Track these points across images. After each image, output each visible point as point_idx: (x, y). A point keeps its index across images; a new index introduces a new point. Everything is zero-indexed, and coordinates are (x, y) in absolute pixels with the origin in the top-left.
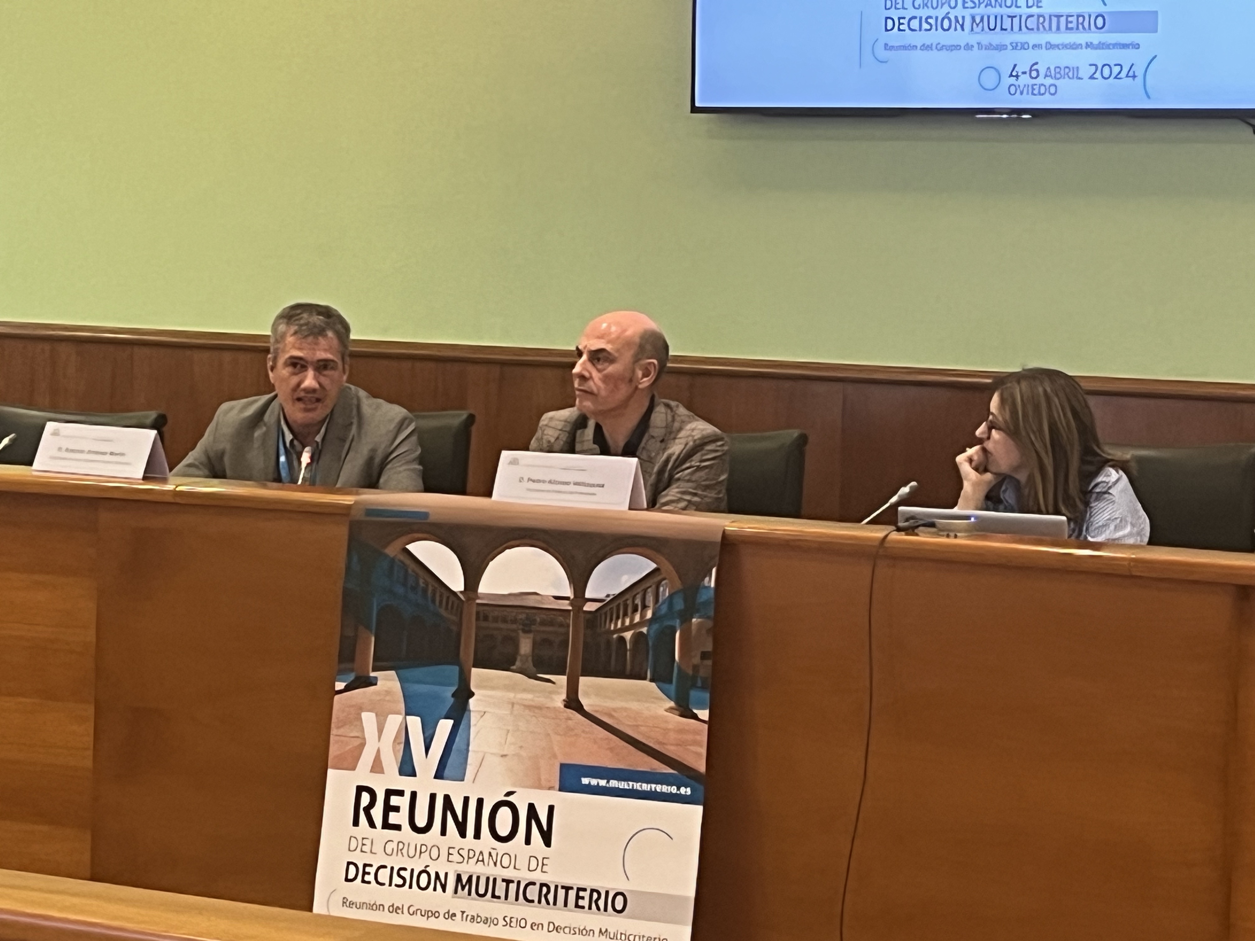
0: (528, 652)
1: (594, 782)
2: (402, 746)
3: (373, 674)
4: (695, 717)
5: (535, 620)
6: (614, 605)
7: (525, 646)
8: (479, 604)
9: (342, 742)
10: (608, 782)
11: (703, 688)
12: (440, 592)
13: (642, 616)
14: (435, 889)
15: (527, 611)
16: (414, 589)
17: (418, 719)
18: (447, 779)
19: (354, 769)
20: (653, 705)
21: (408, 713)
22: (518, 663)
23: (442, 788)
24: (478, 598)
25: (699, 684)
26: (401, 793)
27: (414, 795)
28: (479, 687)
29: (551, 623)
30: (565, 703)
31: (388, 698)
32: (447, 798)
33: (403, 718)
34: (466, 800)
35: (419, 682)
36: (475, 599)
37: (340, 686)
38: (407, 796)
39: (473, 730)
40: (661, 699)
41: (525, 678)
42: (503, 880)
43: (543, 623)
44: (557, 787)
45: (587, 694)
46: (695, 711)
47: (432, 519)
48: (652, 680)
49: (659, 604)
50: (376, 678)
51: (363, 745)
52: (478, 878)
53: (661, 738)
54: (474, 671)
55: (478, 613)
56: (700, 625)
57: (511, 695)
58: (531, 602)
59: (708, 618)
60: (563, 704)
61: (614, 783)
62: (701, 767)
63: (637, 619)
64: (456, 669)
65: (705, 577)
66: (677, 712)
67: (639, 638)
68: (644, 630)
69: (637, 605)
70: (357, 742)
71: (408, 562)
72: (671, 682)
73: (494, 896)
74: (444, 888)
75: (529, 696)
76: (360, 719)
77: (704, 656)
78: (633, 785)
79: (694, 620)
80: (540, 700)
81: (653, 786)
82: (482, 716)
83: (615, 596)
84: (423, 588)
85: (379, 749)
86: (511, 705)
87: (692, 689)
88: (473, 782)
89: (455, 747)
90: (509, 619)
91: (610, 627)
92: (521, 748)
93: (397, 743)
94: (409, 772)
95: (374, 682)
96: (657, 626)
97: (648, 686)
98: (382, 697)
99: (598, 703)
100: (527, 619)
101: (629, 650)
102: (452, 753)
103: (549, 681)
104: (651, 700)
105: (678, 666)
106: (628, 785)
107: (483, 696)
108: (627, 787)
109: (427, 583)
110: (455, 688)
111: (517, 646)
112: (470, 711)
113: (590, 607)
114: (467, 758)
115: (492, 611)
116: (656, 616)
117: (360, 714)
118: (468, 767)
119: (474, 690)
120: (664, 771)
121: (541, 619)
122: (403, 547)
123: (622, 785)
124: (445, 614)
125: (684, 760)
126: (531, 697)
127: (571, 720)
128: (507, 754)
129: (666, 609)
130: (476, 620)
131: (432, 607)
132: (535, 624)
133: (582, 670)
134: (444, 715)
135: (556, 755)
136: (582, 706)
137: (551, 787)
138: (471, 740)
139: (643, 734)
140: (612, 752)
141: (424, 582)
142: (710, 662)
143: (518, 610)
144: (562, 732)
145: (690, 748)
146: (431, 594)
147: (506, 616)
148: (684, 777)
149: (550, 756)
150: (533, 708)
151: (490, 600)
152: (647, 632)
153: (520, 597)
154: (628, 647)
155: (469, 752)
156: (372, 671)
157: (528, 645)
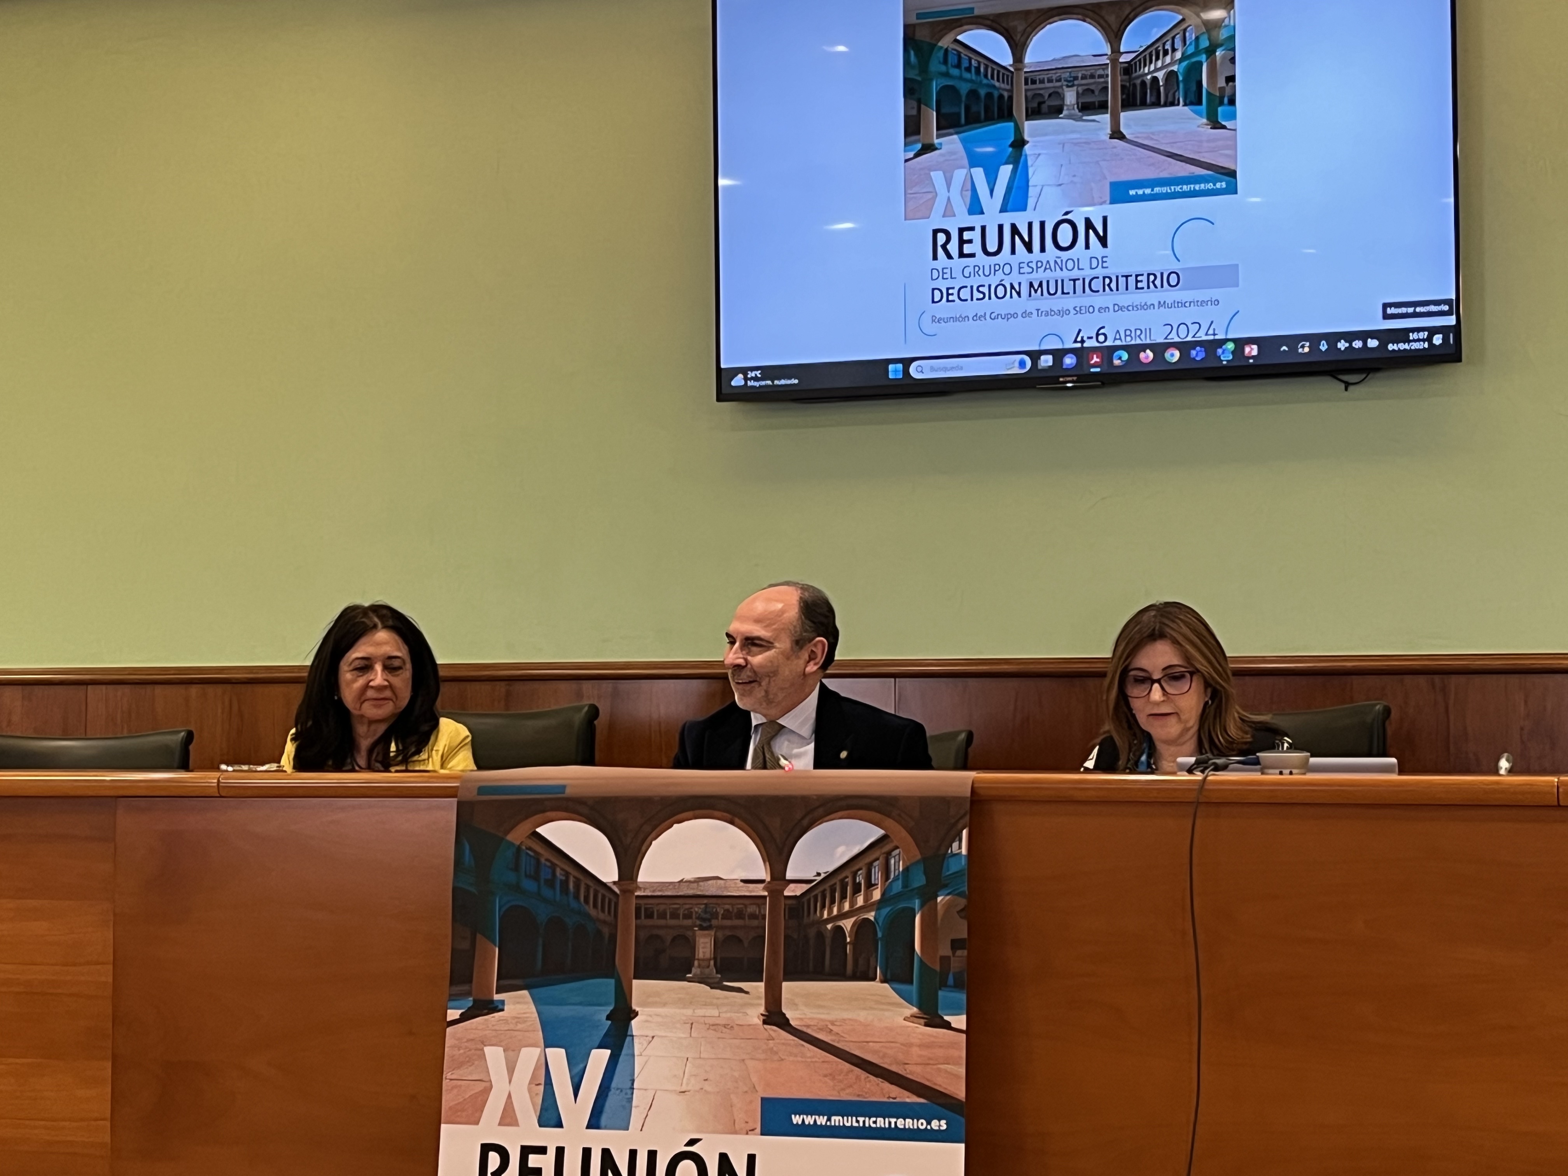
0: (708, 956)
1: (809, 1120)
2: (542, 1088)
3: (497, 997)
4: (947, 1026)
5: (717, 913)
6: (827, 886)
7: (704, 946)
8: (638, 897)
9: (460, 1086)
10: (829, 1119)
11: (958, 986)
12: (586, 884)
13: (867, 898)
15: (705, 901)
16: (551, 883)
17: (562, 1052)
18: (606, 1128)
19: (477, 1123)
20: (887, 1014)
21: (547, 1046)
22: (695, 970)
23: (598, 1139)
24: (639, 888)
25: (951, 981)
26: (542, 1150)
27: (560, 1151)
28: (644, 1004)
29: (740, 915)
30: (764, 1018)
31: (520, 1026)
32: (606, 1154)
33: (541, 1051)
34: (633, 1154)
35: (562, 1003)
36: (632, 892)
37: (453, 1014)
38: (552, 1153)
39: (637, 1060)
40: (900, 1006)
41: (708, 988)
43: (727, 915)
44: (758, 1130)
45: (794, 1005)
46: (946, 1018)
47: (569, 792)
48: (883, 981)
49: (890, 881)
50: (503, 1002)
51: (488, 1091)
53: (901, 1057)
54: (635, 982)
55: (638, 909)
56: (949, 906)
57: (689, 1012)
58: (711, 889)
59: (960, 894)
60: (762, 1020)
61: (836, 1120)
62: (961, 1093)
63: (860, 901)
64: (612, 981)
65: (953, 841)
66: (922, 1021)
67: (863, 926)
68: (871, 916)
69: (860, 884)
70: (480, 1086)
71: (538, 848)
72: (911, 982)
75: (712, 1012)
76: (484, 1055)
77: (956, 944)
78: (864, 1122)
79: (939, 899)
80: (727, 1015)
81: (893, 1120)
82: (650, 1042)
83: (828, 874)
84: (561, 880)
85: (509, 1096)
86: (689, 1025)
87: (940, 989)
88: (641, 1130)
89: (614, 1085)
90: (681, 912)
91: (822, 914)
92: (706, 1080)
93: (534, 1085)
94: (553, 1122)
95: (500, 1007)
96: (888, 909)
97: (879, 988)
98: (511, 1026)
99: (810, 1015)
100: (705, 912)
101: (849, 943)
102: (610, 1094)
103: (740, 990)
104: (885, 1007)
105: (921, 961)
106: (858, 1121)
107: (650, 1016)
108: (856, 1125)
109: (567, 874)
110: (611, 1008)
111: (692, 947)
112: (633, 1036)
113: (793, 891)
114: (632, 1098)
115: (658, 904)
116: (887, 896)
117: (482, 1050)
118: (633, 1109)
119: (637, 1009)
120: (908, 1100)
121: (724, 911)
122: (533, 830)
123: (849, 1122)
124: (593, 912)
125: (935, 1084)
126: (715, 1013)
127: (773, 1039)
128: (689, 1088)
129: (900, 886)
130: (636, 918)
131: (574, 904)
132: (717, 918)
133: (785, 973)
134: (597, 1044)
135: (754, 1087)
136: (788, 1020)
137: (750, 1131)
138: (636, 1075)
139: (875, 1052)
140: (833, 1079)
141: (563, 873)
142: (965, 952)
143: (694, 901)
144: (762, 1056)
145: (942, 1066)
146: (574, 887)
147: (677, 909)
148: (935, 1106)
149: (745, 1089)
150: (719, 1027)
151: (654, 891)
152: (875, 918)
153: (696, 884)
154: (848, 940)
155: (635, 1091)
156: (496, 993)
157: (708, 945)
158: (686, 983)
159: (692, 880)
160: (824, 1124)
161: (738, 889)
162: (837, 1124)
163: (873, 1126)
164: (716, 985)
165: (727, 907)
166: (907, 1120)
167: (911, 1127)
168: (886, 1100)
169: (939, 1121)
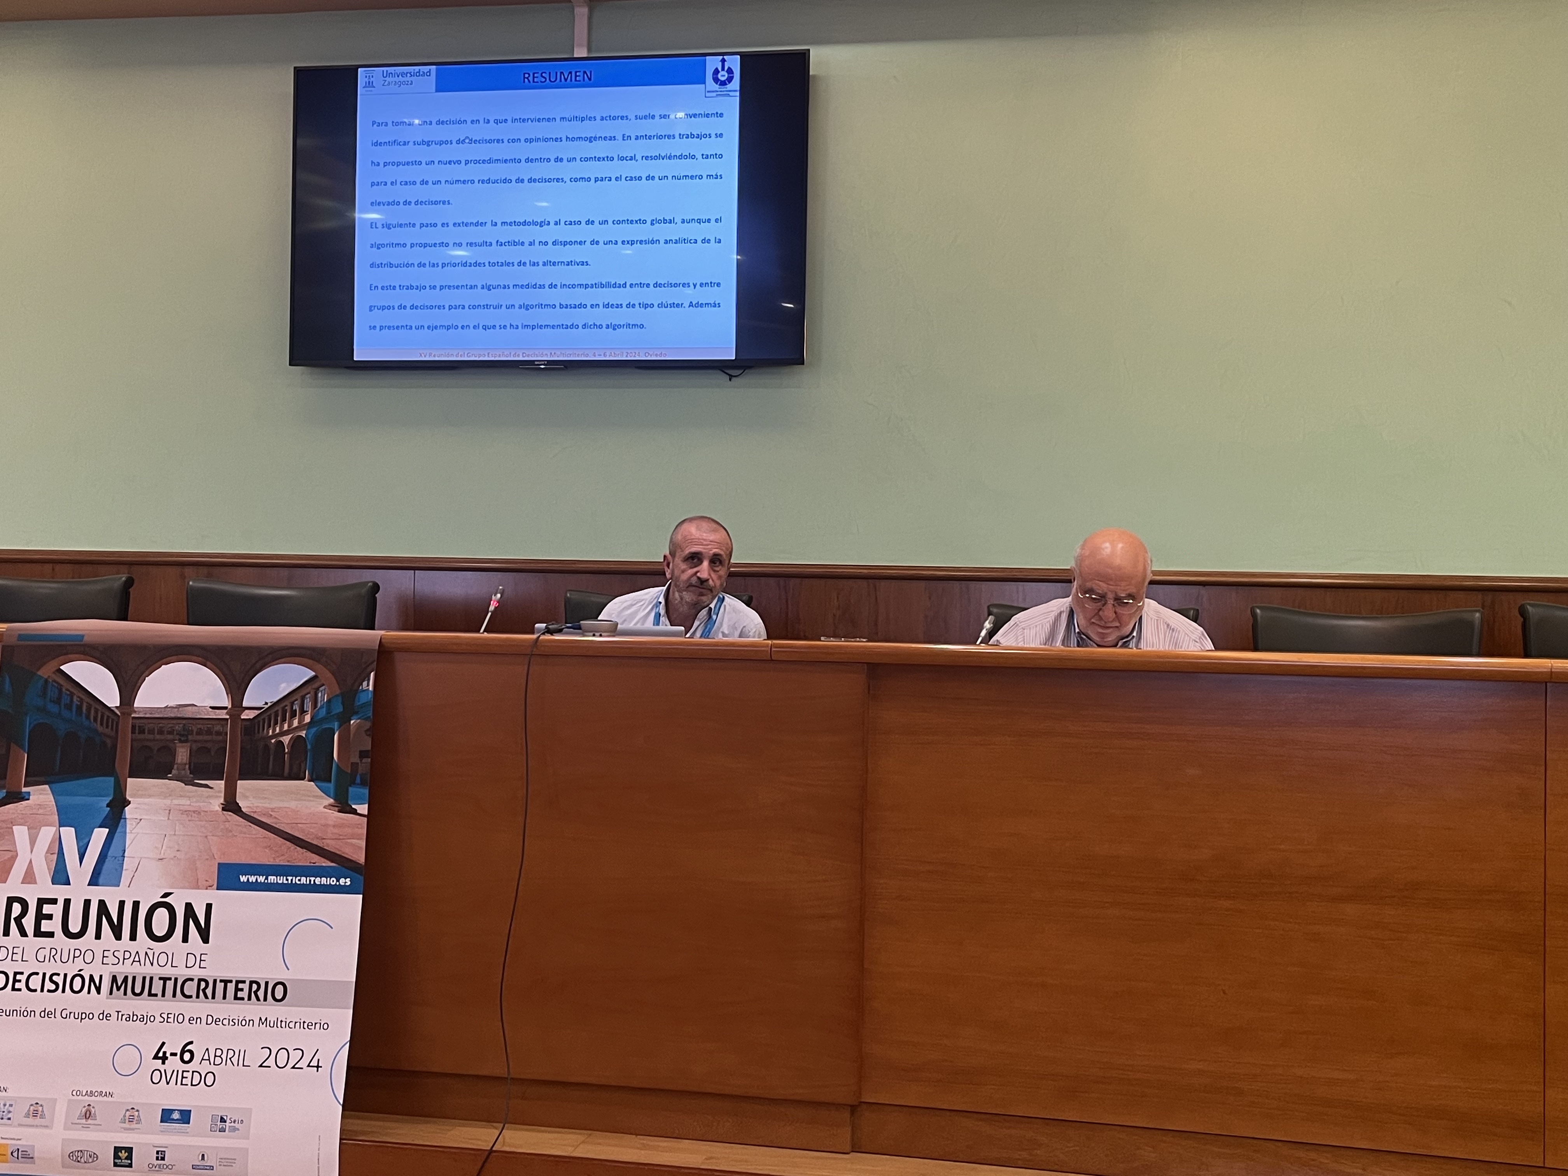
0: (184, 761)
1: (252, 879)
2: (56, 856)
3: (24, 790)
4: (355, 812)
5: (192, 731)
6: (272, 712)
7: (182, 754)
8: (134, 718)
10: (267, 879)
11: (363, 784)
12: (95, 708)
13: (301, 721)
14: (89, 992)
15: (184, 722)
16: (69, 707)
17: (72, 830)
18: (102, 885)
19: (4, 881)
20: (311, 803)
21: (60, 827)
22: (174, 772)
23: (96, 894)
24: (135, 712)
25: (358, 780)
26: (54, 901)
27: (67, 902)
28: (133, 796)
29: (209, 732)
30: (223, 806)
31: (41, 811)
32: (102, 904)
33: (56, 829)
34: (122, 904)
35: (73, 795)
36: (129, 714)
38: (61, 903)
39: (128, 837)
40: (321, 797)
41: (183, 785)
42: (160, 979)
43: (199, 732)
44: (215, 886)
45: (246, 797)
46: (354, 806)
47: (87, 640)
48: (309, 781)
49: (318, 708)
50: (29, 793)
51: (14, 858)
52: (134, 978)
53: (320, 834)
54: (129, 779)
55: (133, 727)
56: (359, 726)
57: (168, 802)
58: (188, 713)
59: (366, 719)
60: (221, 808)
61: (272, 879)
62: (361, 859)
63: (296, 723)
64: (112, 779)
65: (364, 681)
66: (337, 809)
67: (297, 742)
68: (303, 734)
69: (296, 710)
70: (8, 855)
71: (61, 681)
72: (330, 781)
73: (150, 994)
74: (98, 990)
75: (185, 802)
76: (12, 832)
77: (363, 754)
78: (292, 880)
79: (352, 722)
80: (196, 805)
81: (312, 879)
82: (139, 823)
83: (273, 703)
84: (77, 705)
85: (31, 860)
86: (168, 811)
87: (350, 786)
88: (129, 887)
89: (110, 854)
90: (165, 730)
91: (268, 732)
92: (178, 851)
93: (49, 854)
94: (64, 880)
95: (27, 797)
96: (315, 729)
97: (307, 786)
98: (35, 811)
99: (256, 805)
100: (184, 730)
101: (287, 753)
102: (107, 860)
103: (207, 786)
104: (311, 799)
105: (338, 766)
106: (287, 880)
107: (139, 804)
108: (287, 882)
109: (81, 700)
110: (111, 798)
111: (173, 755)
112: (125, 819)
113: (247, 715)
114: (123, 864)
115: (149, 723)
116: (315, 719)
117: (12, 828)
118: (124, 872)
119: (130, 799)
120: (324, 865)
121: (198, 729)
122: (57, 668)
123: (281, 880)
124: (100, 729)
125: (344, 853)
126: (188, 802)
127: (229, 822)
128: (164, 857)
129: (324, 713)
130: (132, 733)
131: (86, 723)
132: (192, 734)
133: (240, 774)
134: (98, 825)
135: (214, 856)
136: (240, 807)
137: (210, 886)
138: (127, 847)
139: (303, 831)
140: (271, 849)
141: (78, 699)
142: (369, 760)
143: (175, 722)
144: (220, 834)
145: (349, 841)
146: (86, 710)
147: (163, 727)
148: (343, 869)
149: (208, 857)
150: (190, 813)
151: (146, 714)
152: (306, 735)
153: (177, 709)
154: (286, 750)
155: (125, 859)
156: (24, 787)
157: (185, 754)
158: (167, 780)
159: (175, 706)
160: (263, 881)
161: (208, 714)
162: (272, 882)
163: (298, 882)
164: (190, 783)
165: (199, 726)
166: (323, 879)
167: (325, 883)
168: (308, 864)
169: (345, 879)
